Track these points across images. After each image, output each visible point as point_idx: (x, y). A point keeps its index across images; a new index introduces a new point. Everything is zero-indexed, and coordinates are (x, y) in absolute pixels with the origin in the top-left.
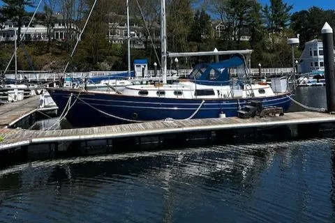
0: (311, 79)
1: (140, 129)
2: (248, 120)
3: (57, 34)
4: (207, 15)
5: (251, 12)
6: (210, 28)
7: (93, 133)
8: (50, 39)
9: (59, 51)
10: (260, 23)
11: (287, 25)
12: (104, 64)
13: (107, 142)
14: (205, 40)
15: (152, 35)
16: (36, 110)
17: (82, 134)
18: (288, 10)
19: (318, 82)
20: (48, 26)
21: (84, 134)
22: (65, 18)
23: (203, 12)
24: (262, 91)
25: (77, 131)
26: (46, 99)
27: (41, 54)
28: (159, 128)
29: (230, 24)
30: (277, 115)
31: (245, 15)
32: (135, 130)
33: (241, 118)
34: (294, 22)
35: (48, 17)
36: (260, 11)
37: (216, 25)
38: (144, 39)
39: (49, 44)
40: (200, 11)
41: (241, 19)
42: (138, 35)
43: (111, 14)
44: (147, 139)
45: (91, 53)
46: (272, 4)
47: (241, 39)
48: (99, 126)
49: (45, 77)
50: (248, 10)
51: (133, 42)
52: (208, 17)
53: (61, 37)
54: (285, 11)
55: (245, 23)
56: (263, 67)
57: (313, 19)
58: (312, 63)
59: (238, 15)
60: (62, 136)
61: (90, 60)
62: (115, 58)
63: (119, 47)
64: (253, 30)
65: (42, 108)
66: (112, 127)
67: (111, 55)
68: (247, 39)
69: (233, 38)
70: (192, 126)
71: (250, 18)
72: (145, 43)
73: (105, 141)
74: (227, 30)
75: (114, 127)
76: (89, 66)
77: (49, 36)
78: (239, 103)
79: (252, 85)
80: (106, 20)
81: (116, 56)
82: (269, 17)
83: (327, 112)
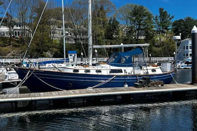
0: (183, 64)
1: (71, 94)
2: (141, 89)
3: (16, 33)
4: (117, 22)
5: (146, 20)
6: (119, 30)
7: (40, 96)
8: (11, 36)
9: (17, 44)
10: (152, 27)
11: (169, 29)
12: (48, 53)
13: (50, 101)
14: (115, 39)
15: (80, 35)
16: (2, 82)
17: (33, 97)
18: (171, 19)
19: (188, 66)
20: (9, 27)
21: (34, 96)
22: (21, 22)
23: (114, 19)
24: (154, 70)
25: (30, 95)
26: (9, 75)
27: (5, 46)
28: (83, 93)
29: (132, 28)
30: (160, 86)
31: (142, 22)
32: (67, 94)
33: (137, 87)
34: (174, 27)
35: (9, 21)
36: (152, 19)
37: (123, 28)
38: (74, 37)
39: (11, 39)
40: (113, 19)
41: (140, 25)
42: (71, 34)
43: (52, 20)
44: (76, 100)
45: (39, 46)
46: (161, 15)
47: (139, 38)
48: (44, 92)
49: (9, 61)
50: (145, 18)
51: (67, 39)
52: (118, 23)
53: (19, 35)
54: (168, 19)
55: (142, 27)
56: (152, 56)
57: (187, 25)
58: (184, 54)
59: (138, 21)
60: (20, 98)
61: (38, 51)
62: (55, 49)
63: (58, 42)
64: (147, 32)
65: (6, 81)
66: (53, 92)
67: (53, 47)
68: (143, 38)
69: (134, 37)
70: (105, 92)
71: (146, 24)
72: (75, 40)
73: (48, 101)
74: (130, 32)
75: (54, 93)
76: (38, 55)
77: (10, 34)
78: (138, 78)
79: (148, 67)
80: (49, 23)
81: (56, 48)
82: (158, 23)
83: (191, 84)
